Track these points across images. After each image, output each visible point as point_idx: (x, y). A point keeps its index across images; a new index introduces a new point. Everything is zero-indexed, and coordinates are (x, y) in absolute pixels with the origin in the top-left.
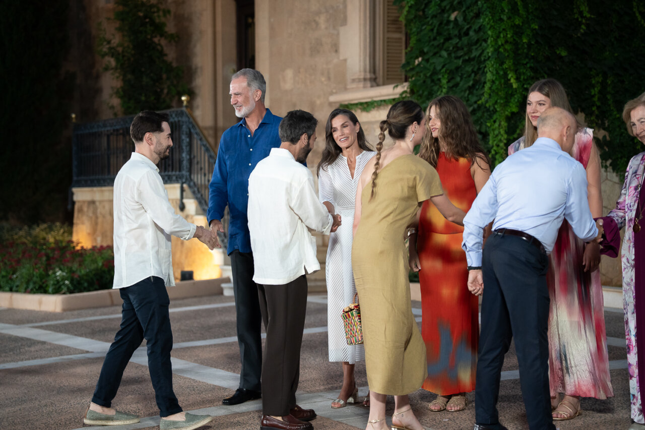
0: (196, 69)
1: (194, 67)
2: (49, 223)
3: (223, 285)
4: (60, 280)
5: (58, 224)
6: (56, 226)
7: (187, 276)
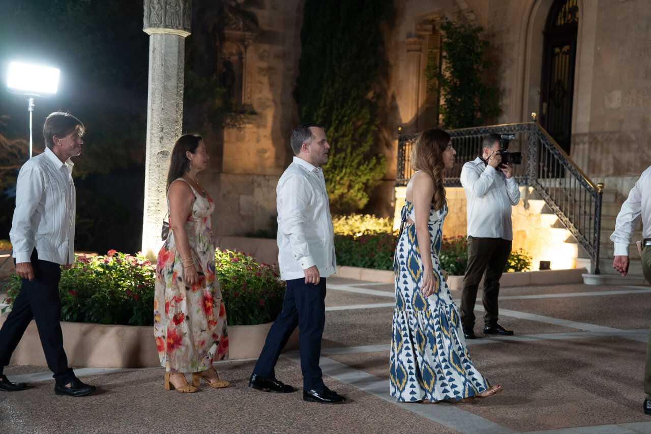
0: (504, 90)
1: (501, 89)
2: (362, 215)
3: (583, 275)
4: (445, 263)
5: (368, 216)
6: (367, 218)
7: (545, 265)
